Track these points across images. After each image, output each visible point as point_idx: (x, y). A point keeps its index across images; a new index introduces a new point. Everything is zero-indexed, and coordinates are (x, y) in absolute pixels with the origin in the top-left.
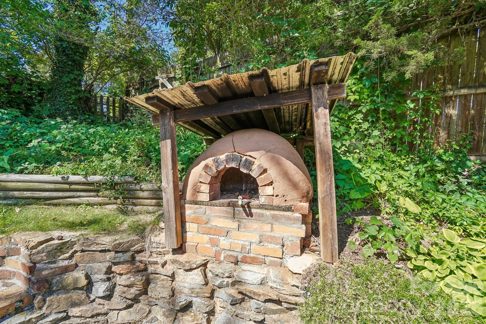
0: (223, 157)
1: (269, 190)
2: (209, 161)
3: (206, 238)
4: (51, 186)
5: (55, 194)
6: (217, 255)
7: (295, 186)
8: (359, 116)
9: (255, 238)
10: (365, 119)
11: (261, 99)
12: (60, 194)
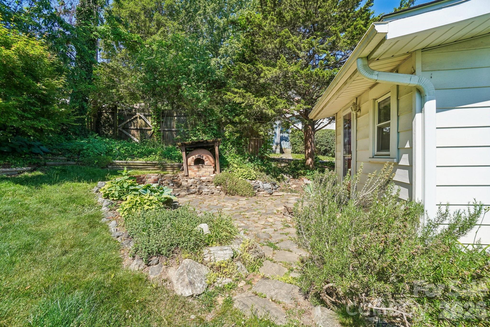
0: (197, 155)
1: (207, 162)
2: (194, 156)
3: (193, 173)
4: (142, 164)
5: (143, 167)
6: (196, 176)
7: (211, 162)
8: (230, 143)
9: (204, 172)
10: (231, 144)
11: (205, 144)
12: (144, 167)
